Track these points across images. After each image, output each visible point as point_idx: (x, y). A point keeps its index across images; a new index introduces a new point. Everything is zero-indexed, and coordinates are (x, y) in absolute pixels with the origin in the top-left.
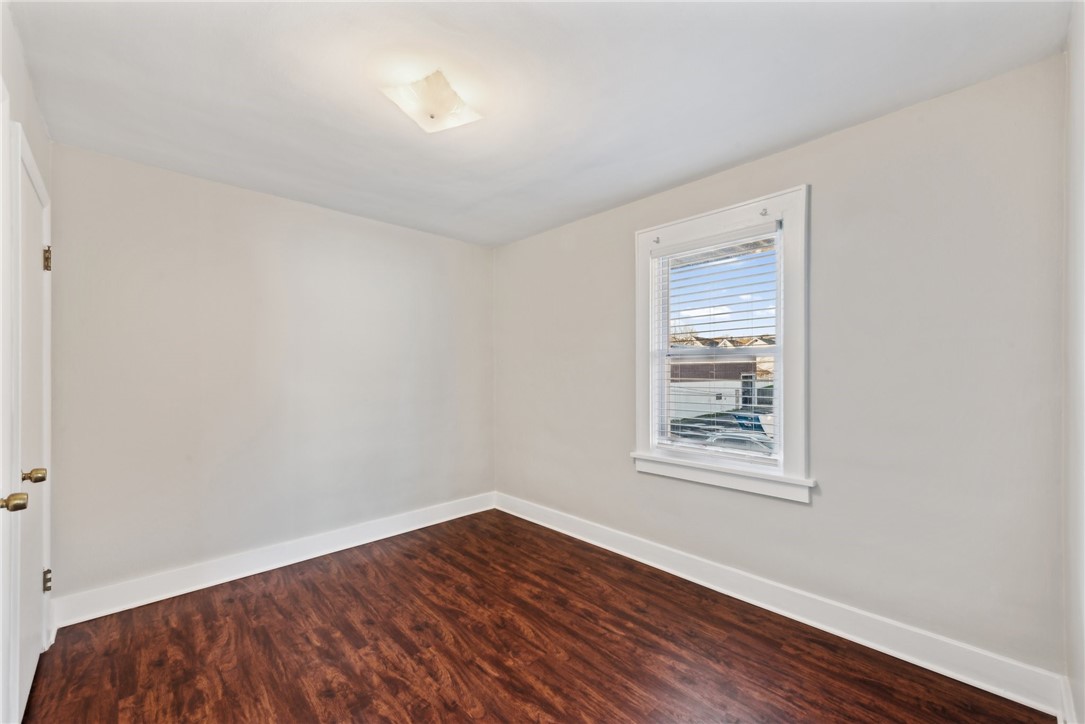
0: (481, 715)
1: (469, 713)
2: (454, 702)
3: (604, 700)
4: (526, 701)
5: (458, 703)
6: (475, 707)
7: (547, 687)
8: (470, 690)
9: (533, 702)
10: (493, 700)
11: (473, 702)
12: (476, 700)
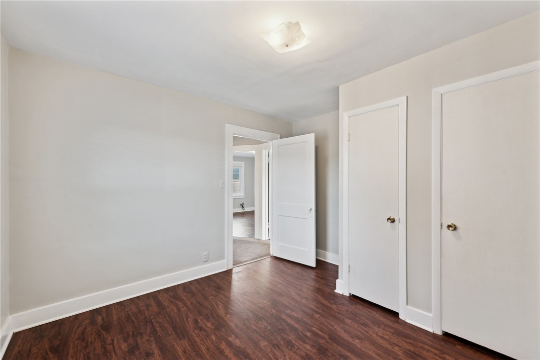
0: (260, 341)
1: (266, 343)
2: (274, 348)
3: (201, 346)
4: (239, 347)
5: (273, 348)
6: (264, 345)
7: (226, 354)
8: (268, 354)
9: (235, 346)
10: (255, 349)
11: (265, 347)
12: (264, 349)
